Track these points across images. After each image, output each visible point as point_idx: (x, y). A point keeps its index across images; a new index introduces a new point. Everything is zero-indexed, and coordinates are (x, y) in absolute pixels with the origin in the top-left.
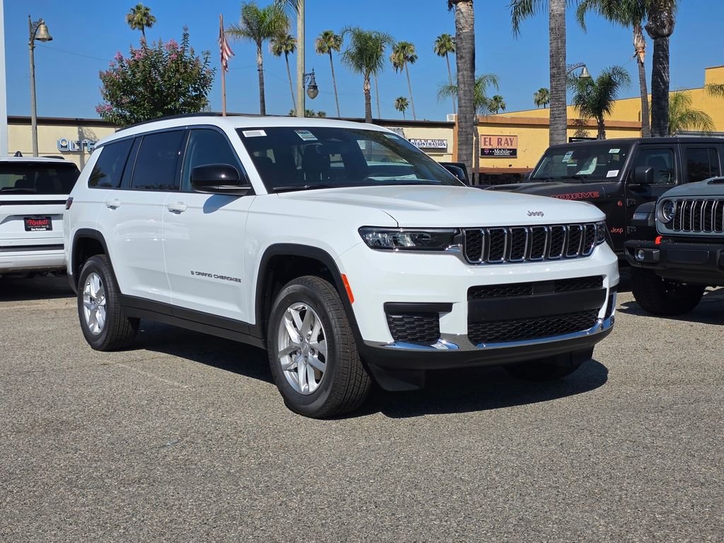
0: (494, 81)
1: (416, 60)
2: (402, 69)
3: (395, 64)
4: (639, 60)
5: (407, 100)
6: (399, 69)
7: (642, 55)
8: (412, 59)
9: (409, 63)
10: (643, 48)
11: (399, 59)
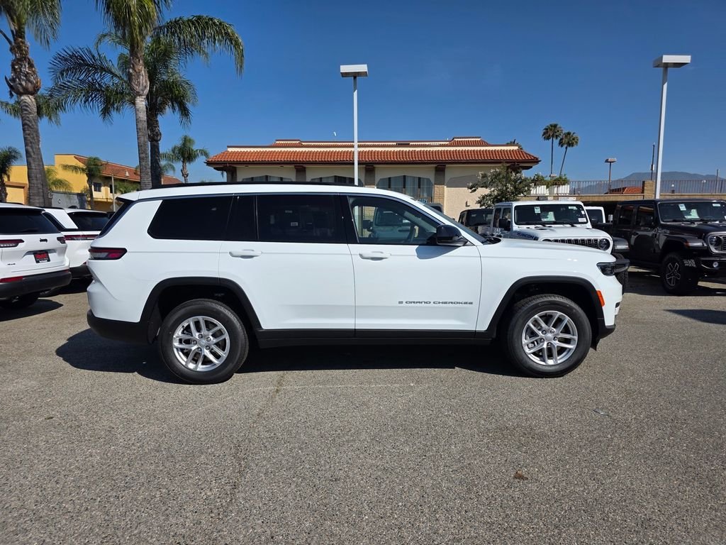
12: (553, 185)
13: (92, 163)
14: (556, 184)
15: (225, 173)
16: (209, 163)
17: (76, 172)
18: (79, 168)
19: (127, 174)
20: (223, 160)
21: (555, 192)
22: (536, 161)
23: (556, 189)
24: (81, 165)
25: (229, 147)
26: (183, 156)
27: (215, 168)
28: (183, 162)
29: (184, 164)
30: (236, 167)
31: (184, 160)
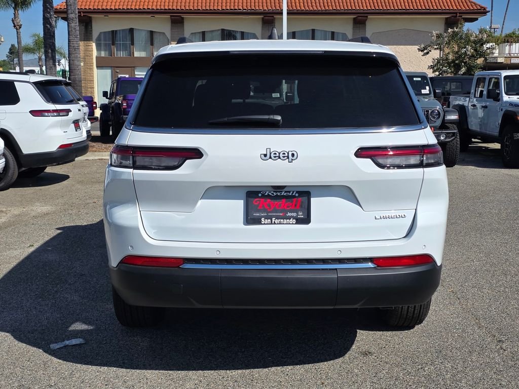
12: (504, 42)
14: (508, 42)
21: (507, 52)
22: (483, 12)
23: (507, 48)
28: (15, 9)
29: (16, 11)
30: (91, 17)
31: (15, 5)
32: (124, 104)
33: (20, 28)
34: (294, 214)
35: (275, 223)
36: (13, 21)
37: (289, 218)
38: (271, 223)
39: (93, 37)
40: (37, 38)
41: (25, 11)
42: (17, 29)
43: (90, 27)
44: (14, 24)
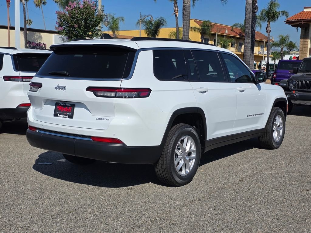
0: (123, 20)
1: (46, 4)
2: (39, 7)
3: (36, 5)
4: (176, 15)
5: (32, 21)
6: (38, 7)
7: (177, 14)
8: (44, 3)
9: (42, 5)
10: (177, 11)
11: (39, 3)
13: (205, 25)
15: (300, 29)
16: (288, 22)
17: (195, 31)
18: (197, 29)
19: (227, 32)
20: (299, 19)
24: (198, 26)
25: (305, 8)
26: (268, 17)
27: (292, 26)
28: (268, 21)
29: (269, 23)
30: (309, 24)
31: (269, 20)
32: (274, 75)
33: (270, 32)
34: (69, 114)
35: (62, 117)
36: (266, 28)
37: (66, 115)
38: (61, 117)
39: (309, 36)
40: (281, 38)
41: (274, 22)
42: (268, 33)
43: (308, 30)
44: (267, 30)
